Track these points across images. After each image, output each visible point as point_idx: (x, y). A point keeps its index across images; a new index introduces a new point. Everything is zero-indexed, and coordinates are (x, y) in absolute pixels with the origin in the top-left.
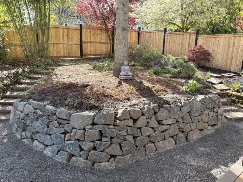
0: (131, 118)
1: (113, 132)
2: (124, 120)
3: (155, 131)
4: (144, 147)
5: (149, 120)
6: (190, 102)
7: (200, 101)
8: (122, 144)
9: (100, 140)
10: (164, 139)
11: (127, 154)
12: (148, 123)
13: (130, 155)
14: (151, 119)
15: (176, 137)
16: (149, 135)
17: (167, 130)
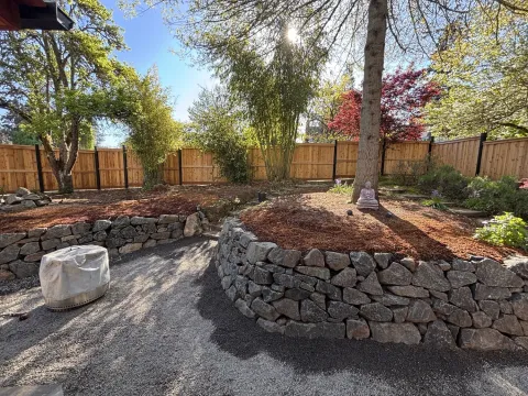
0: (327, 266)
1: (288, 280)
2: (314, 266)
3: (373, 301)
4: (345, 321)
5: (361, 278)
6: (476, 266)
7: (513, 269)
8: (303, 303)
9: (269, 286)
10: (393, 321)
11: (307, 322)
12: (358, 282)
13: (313, 325)
14: (366, 277)
15: (424, 327)
16: (357, 303)
17: (402, 306)
